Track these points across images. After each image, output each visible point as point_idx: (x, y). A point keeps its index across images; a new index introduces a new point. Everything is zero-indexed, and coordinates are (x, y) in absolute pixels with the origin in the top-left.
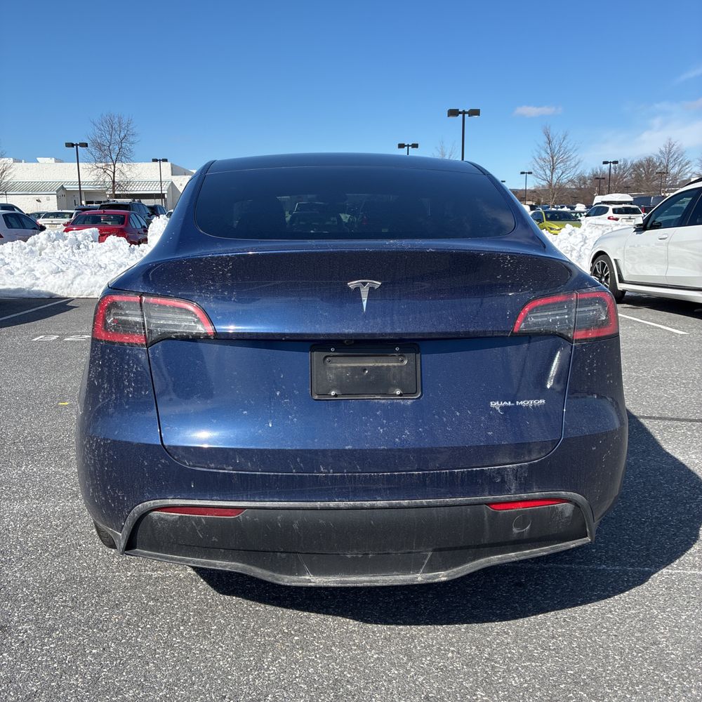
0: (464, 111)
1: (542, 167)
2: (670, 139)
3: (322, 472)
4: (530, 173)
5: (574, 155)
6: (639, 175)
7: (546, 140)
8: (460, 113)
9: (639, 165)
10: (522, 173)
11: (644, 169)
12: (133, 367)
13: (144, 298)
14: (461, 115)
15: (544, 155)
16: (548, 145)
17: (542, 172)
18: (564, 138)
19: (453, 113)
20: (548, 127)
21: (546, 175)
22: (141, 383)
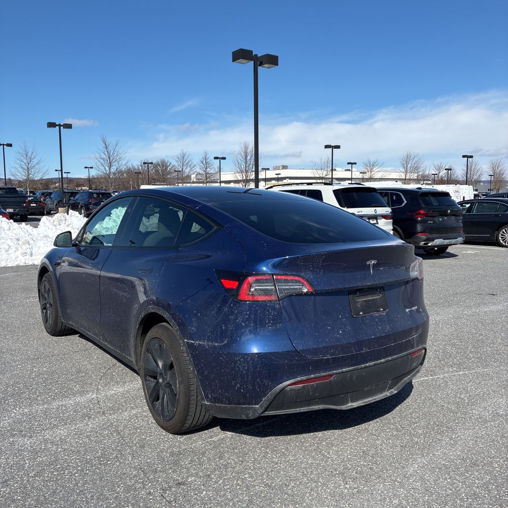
0: (60, 124)
1: (102, 164)
2: (183, 150)
3: (365, 350)
4: (92, 168)
5: (124, 157)
6: (157, 171)
7: (104, 145)
8: (57, 125)
9: (157, 165)
10: (86, 168)
11: (160, 167)
12: (271, 313)
13: (275, 277)
14: (58, 127)
15: (103, 156)
16: (105, 149)
17: (103, 168)
18: (116, 145)
19: (51, 125)
20: (104, 137)
21: (106, 170)
22: (277, 320)
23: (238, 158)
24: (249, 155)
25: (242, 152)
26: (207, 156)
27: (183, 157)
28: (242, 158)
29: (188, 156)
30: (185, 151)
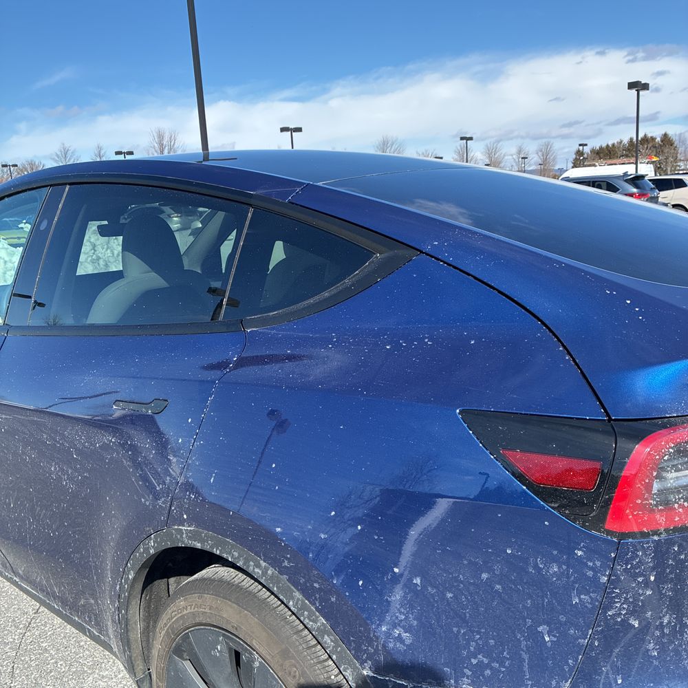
2: (63, 144)
23: (150, 152)
24: (167, 148)
25: (156, 145)
26: (102, 152)
27: (66, 154)
28: (156, 152)
29: (72, 153)
30: (67, 145)
